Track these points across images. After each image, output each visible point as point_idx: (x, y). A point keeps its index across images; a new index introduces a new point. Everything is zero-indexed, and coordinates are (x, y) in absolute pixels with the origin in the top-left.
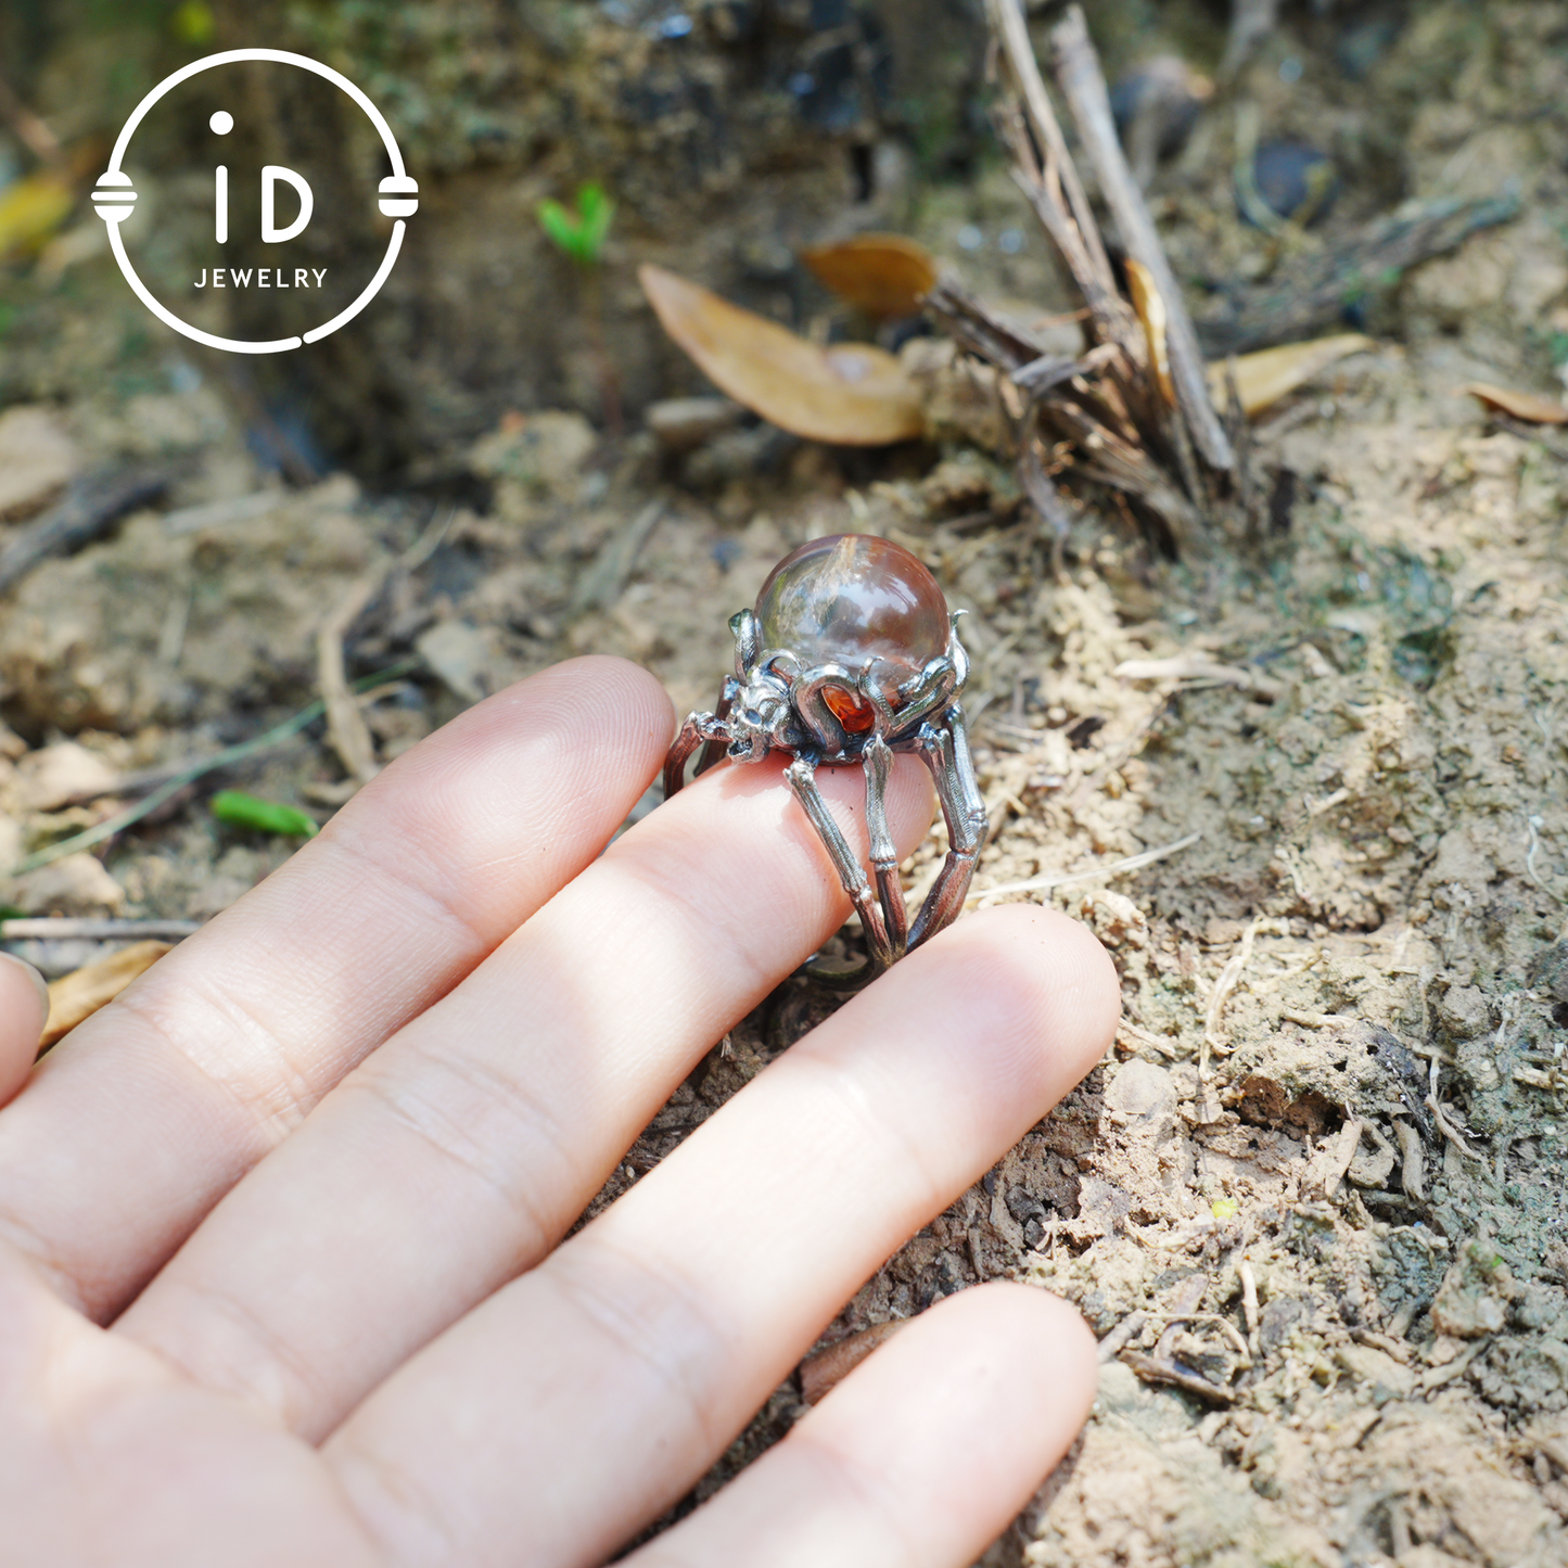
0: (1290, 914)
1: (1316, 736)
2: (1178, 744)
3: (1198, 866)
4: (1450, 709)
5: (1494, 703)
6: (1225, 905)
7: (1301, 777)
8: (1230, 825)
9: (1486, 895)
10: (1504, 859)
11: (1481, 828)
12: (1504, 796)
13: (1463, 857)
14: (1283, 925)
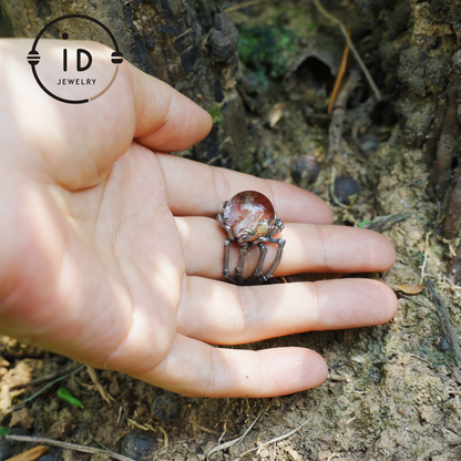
0: (340, 451)
1: (347, 402)
2: (311, 395)
3: (316, 434)
4: (384, 394)
5: (396, 394)
6: (324, 446)
7: (343, 413)
8: (324, 423)
9: (393, 450)
10: (398, 441)
11: (392, 431)
12: (398, 423)
13: (387, 440)
14: (338, 455)
